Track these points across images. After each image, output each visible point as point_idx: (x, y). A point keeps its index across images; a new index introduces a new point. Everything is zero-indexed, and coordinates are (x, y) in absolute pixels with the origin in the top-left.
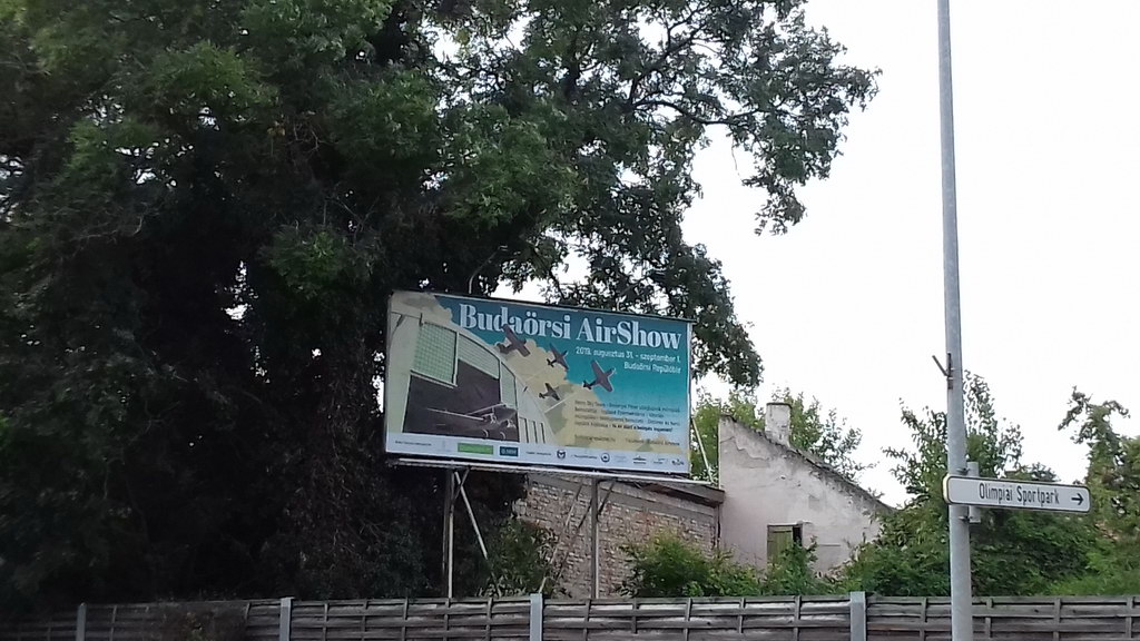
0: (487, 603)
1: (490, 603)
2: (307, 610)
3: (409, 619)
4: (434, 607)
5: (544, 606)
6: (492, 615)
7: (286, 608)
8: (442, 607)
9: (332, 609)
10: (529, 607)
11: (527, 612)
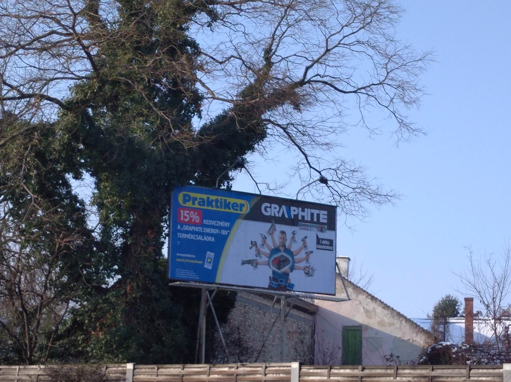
0: (262, 367)
1: (264, 367)
2: (143, 370)
3: (211, 376)
4: (226, 369)
5: (300, 369)
6: (265, 375)
7: (130, 369)
8: (233, 370)
9: (160, 370)
10: (290, 370)
11: (288, 372)
